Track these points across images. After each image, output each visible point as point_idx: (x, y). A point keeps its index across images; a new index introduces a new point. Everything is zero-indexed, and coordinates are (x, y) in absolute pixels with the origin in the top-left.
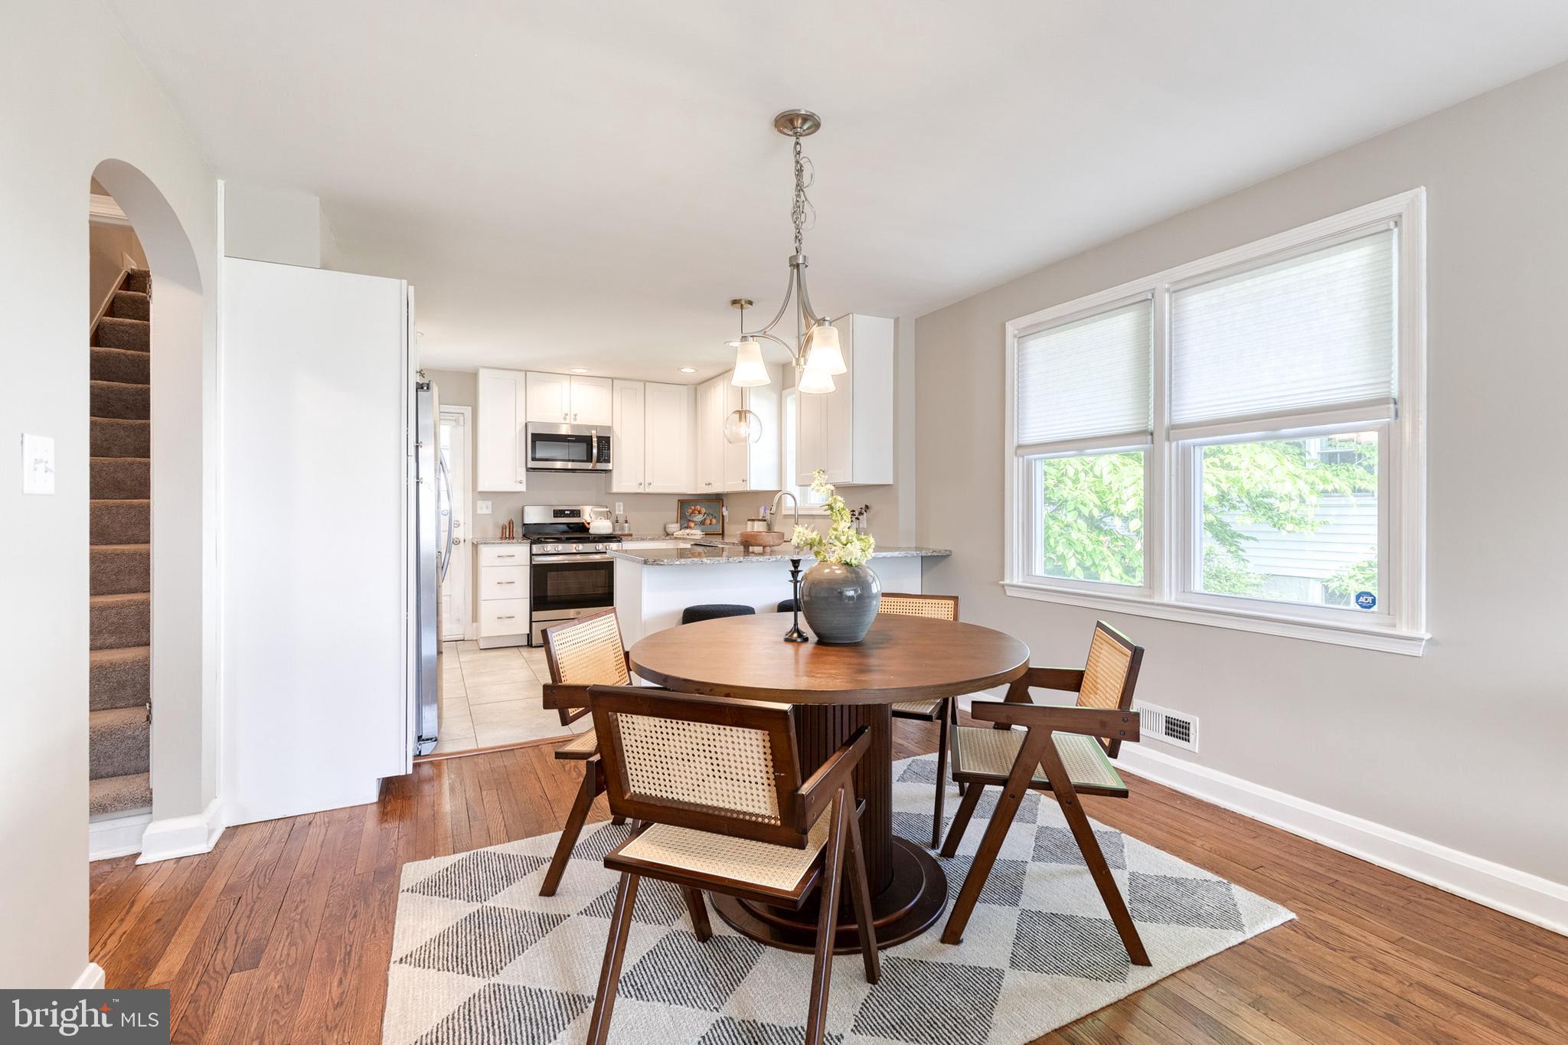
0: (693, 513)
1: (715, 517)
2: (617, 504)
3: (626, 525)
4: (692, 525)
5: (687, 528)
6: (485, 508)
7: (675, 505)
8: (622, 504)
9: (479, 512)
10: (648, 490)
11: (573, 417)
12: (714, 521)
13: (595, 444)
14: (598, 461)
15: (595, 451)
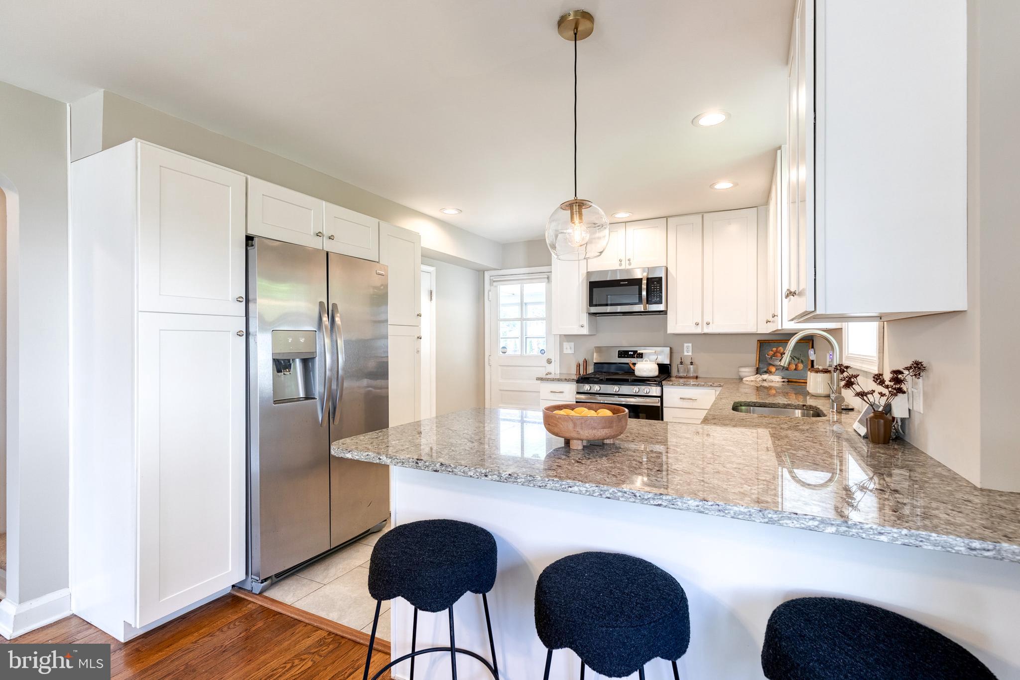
0: (774, 355)
1: (802, 362)
2: (686, 345)
3: (691, 366)
4: (773, 369)
5: (766, 372)
6: (569, 348)
7: (754, 346)
8: (690, 345)
9: (565, 351)
10: (706, 331)
11: (628, 262)
12: (801, 366)
13: (644, 286)
14: (648, 302)
15: (644, 293)
